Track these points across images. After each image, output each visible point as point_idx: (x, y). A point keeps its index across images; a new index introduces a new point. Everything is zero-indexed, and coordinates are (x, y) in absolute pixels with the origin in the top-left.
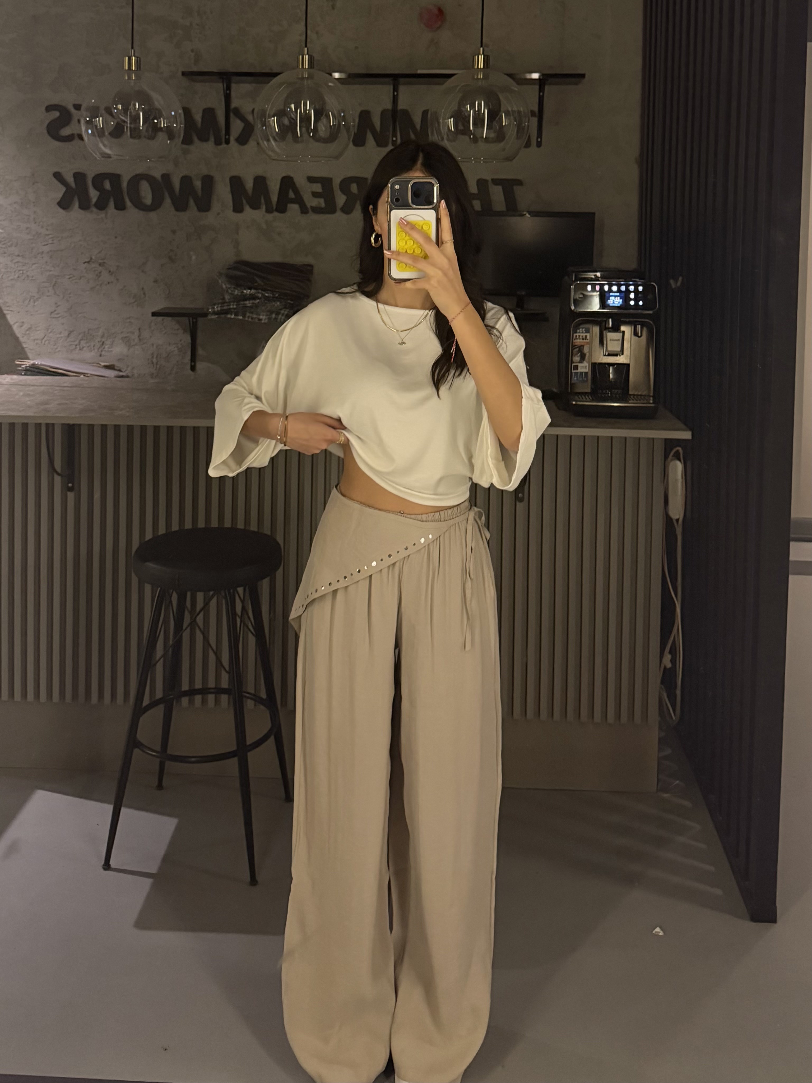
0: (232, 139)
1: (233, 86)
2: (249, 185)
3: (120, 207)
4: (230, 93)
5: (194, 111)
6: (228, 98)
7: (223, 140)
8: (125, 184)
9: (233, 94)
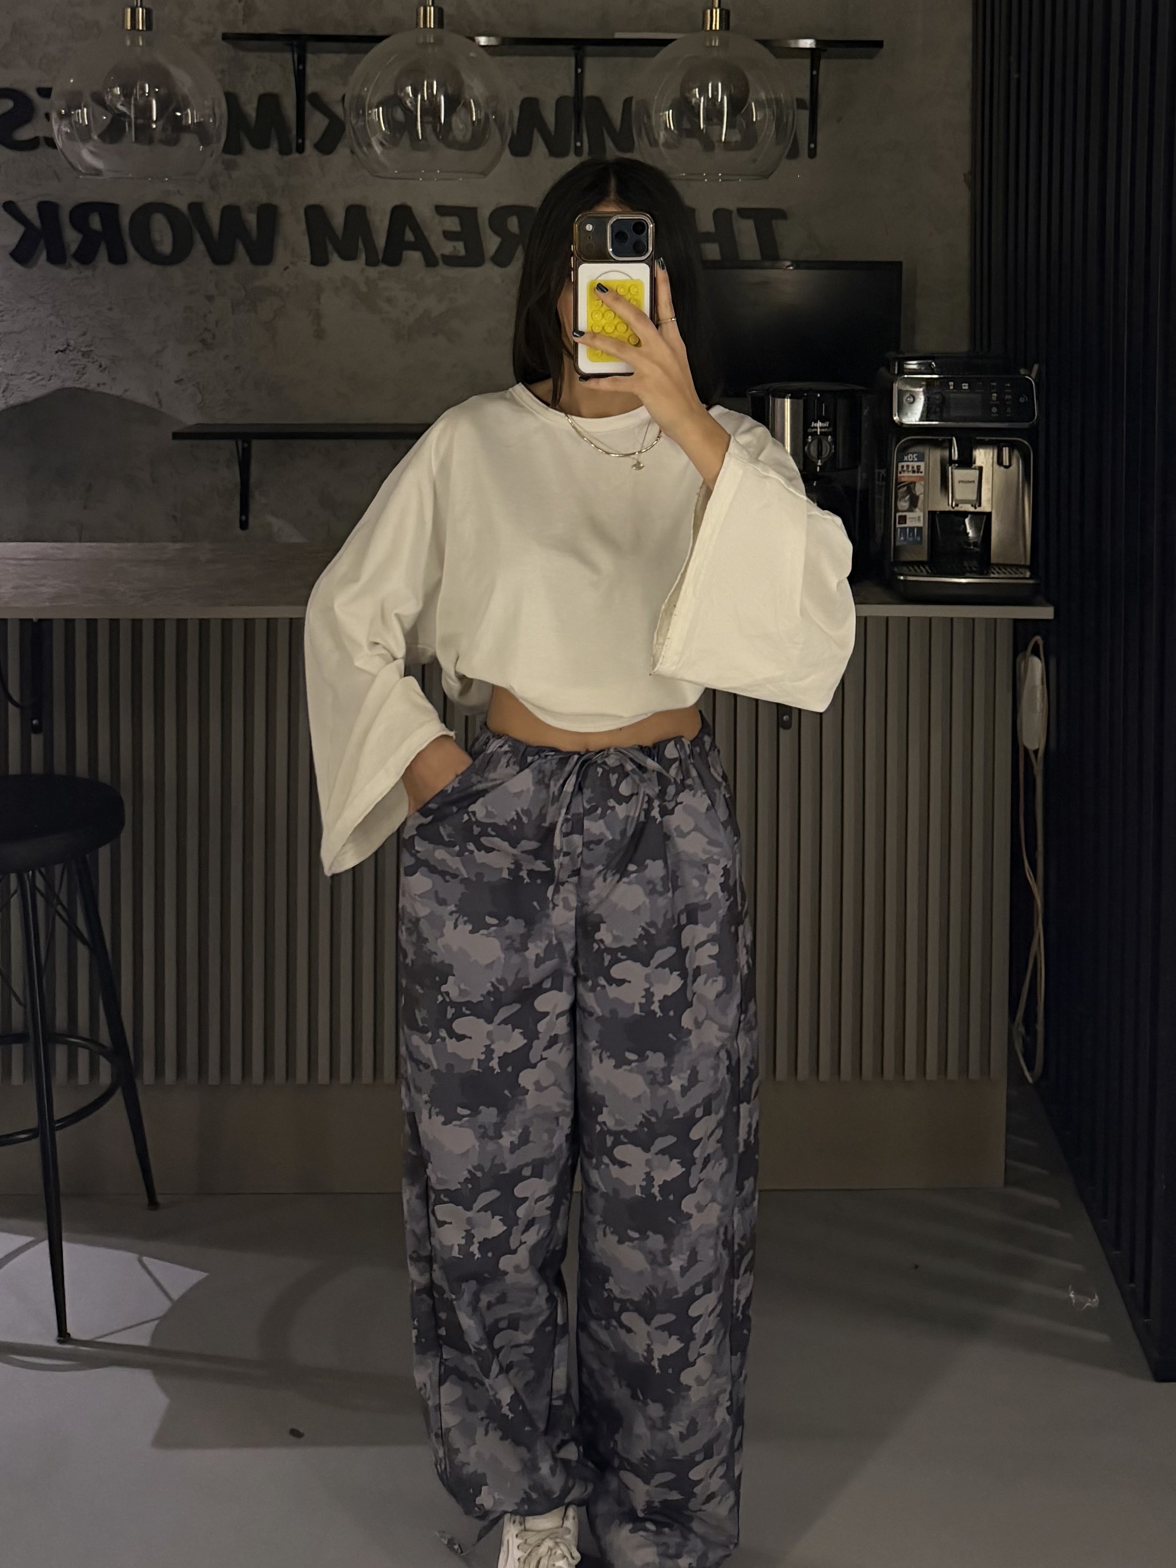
0: (308, 145)
1: (310, 57)
2: (338, 220)
3: (118, 258)
4: (304, 69)
5: (243, 98)
6: (300, 77)
7: (294, 146)
8: (125, 220)
9: (309, 70)
